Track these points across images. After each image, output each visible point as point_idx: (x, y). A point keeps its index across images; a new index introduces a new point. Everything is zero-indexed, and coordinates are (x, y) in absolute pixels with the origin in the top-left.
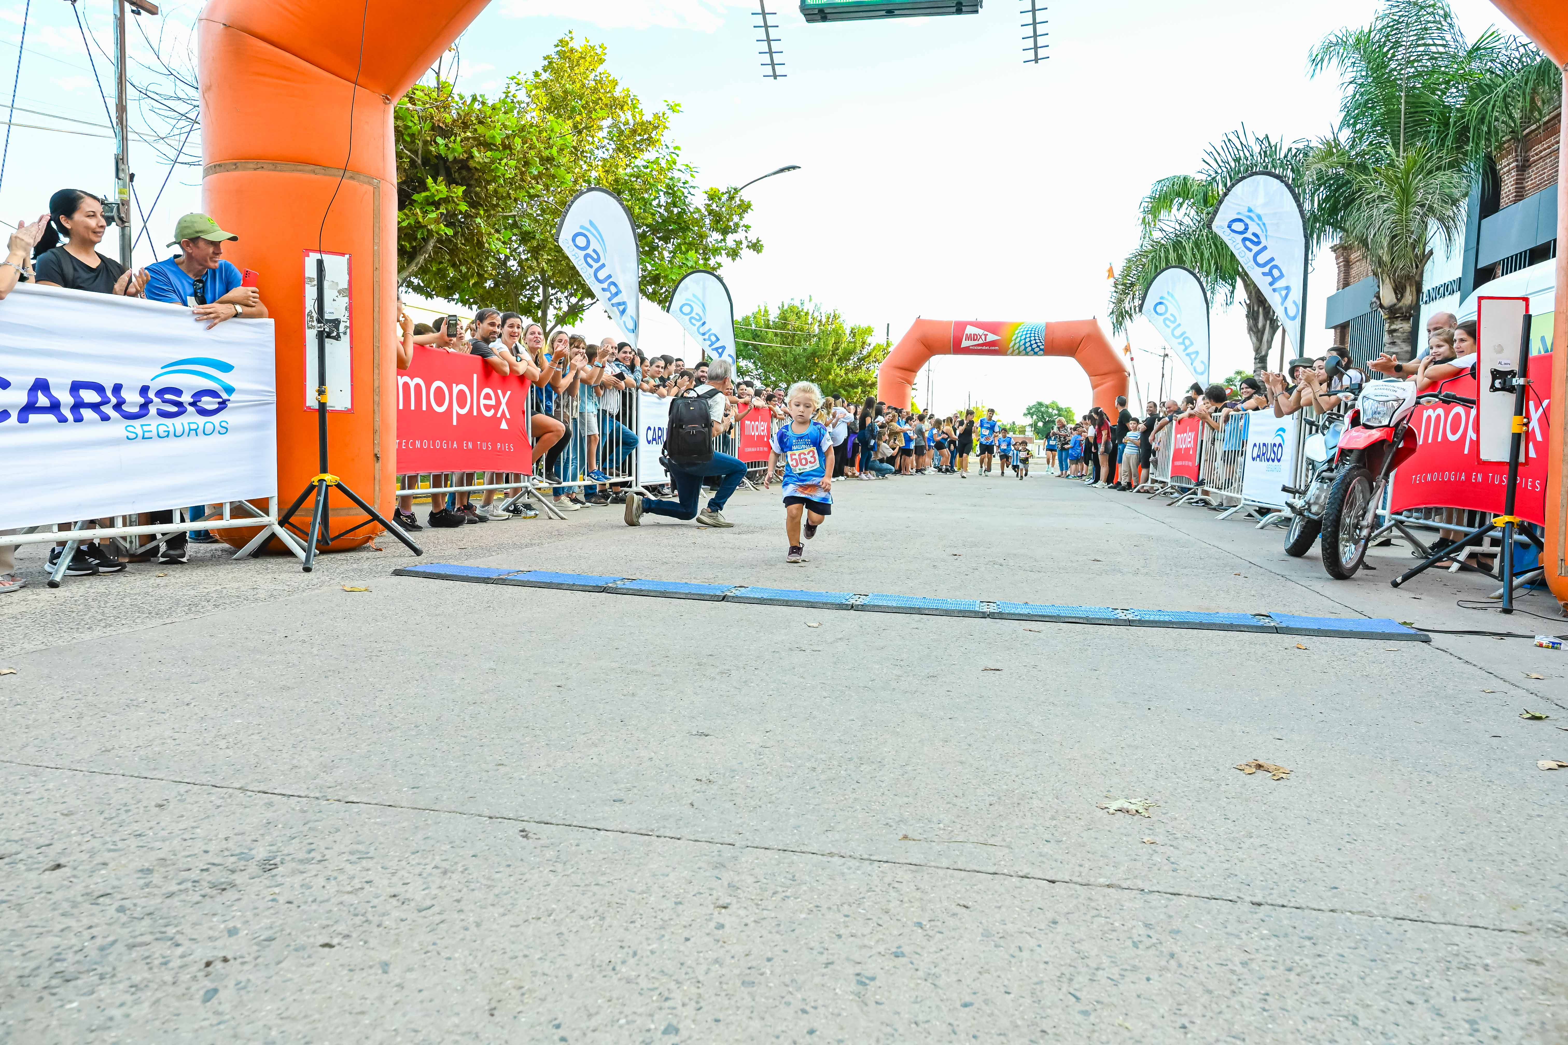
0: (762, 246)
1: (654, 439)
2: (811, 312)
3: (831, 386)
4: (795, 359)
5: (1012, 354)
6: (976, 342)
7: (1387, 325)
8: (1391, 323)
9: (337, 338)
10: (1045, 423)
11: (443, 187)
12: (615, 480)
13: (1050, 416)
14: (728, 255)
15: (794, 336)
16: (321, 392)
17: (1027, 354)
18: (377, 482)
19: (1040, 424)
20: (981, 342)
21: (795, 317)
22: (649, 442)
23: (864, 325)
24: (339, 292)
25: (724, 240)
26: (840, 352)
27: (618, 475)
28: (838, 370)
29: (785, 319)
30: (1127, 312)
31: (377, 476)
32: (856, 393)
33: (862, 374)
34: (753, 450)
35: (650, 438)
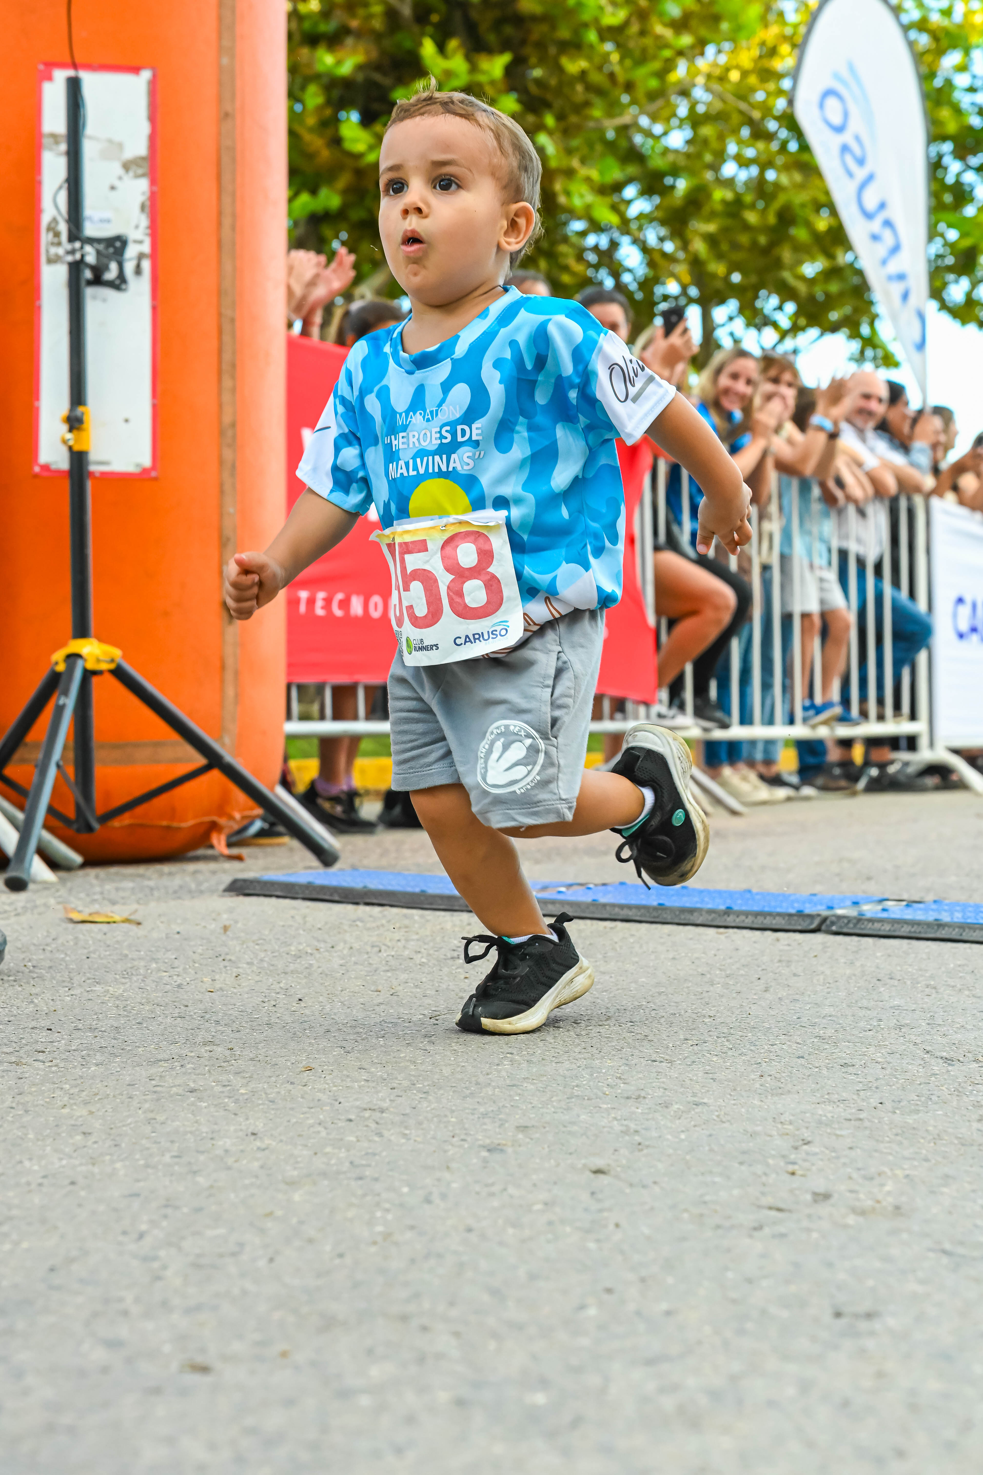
1: (973, 629)
9: (119, 284)
11: (458, 63)
12: (873, 728)
16: (74, 423)
18: (229, 676)
22: (961, 636)
24: (127, 166)
27: (881, 717)
31: (230, 662)
35: (963, 626)
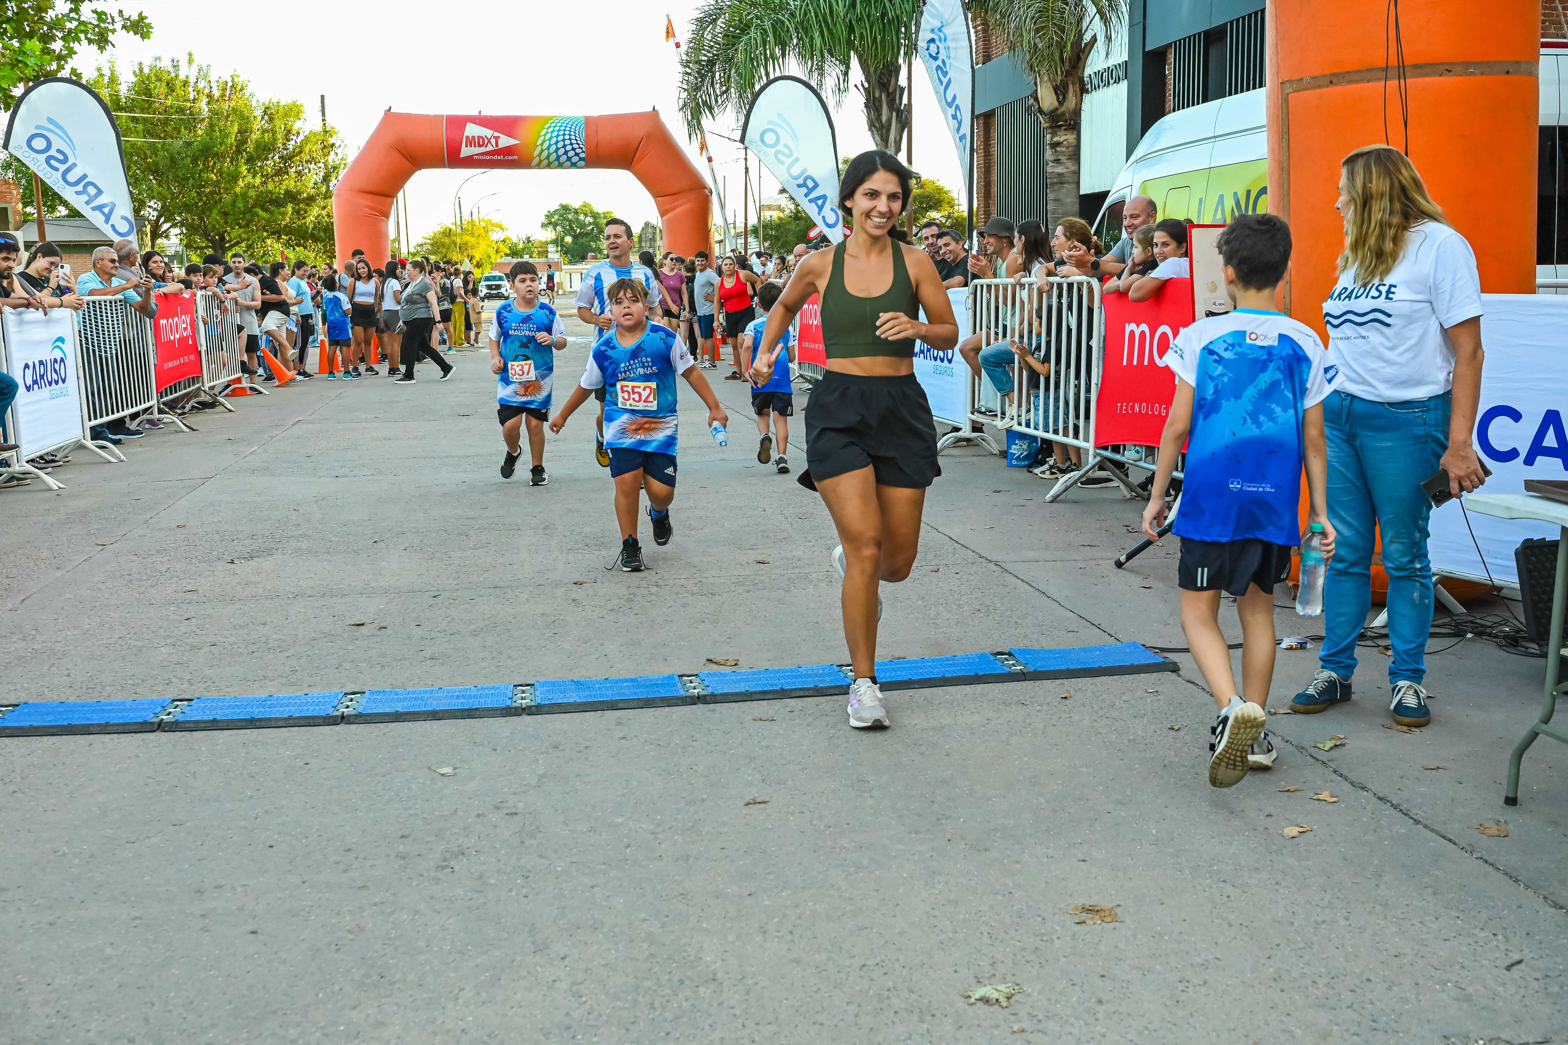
0: (149, 26)
1: (35, 382)
2: (192, 80)
3: (240, 205)
4: (173, 160)
5: (539, 166)
6: (483, 150)
7: (1048, 136)
8: (1054, 134)
10: (575, 237)
13: (582, 225)
14: (90, 41)
15: (166, 122)
17: (561, 166)
19: (568, 239)
20: (490, 148)
21: (163, 89)
23: (285, 100)
25: (76, 10)
26: (250, 147)
28: (249, 179)
29: (148, 92)
30: (705, 103)
32: (284, 214)
33: (289, 183)
34: (175, 363)
35: (29, 382)
